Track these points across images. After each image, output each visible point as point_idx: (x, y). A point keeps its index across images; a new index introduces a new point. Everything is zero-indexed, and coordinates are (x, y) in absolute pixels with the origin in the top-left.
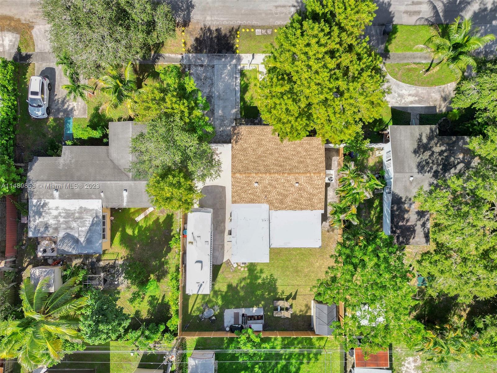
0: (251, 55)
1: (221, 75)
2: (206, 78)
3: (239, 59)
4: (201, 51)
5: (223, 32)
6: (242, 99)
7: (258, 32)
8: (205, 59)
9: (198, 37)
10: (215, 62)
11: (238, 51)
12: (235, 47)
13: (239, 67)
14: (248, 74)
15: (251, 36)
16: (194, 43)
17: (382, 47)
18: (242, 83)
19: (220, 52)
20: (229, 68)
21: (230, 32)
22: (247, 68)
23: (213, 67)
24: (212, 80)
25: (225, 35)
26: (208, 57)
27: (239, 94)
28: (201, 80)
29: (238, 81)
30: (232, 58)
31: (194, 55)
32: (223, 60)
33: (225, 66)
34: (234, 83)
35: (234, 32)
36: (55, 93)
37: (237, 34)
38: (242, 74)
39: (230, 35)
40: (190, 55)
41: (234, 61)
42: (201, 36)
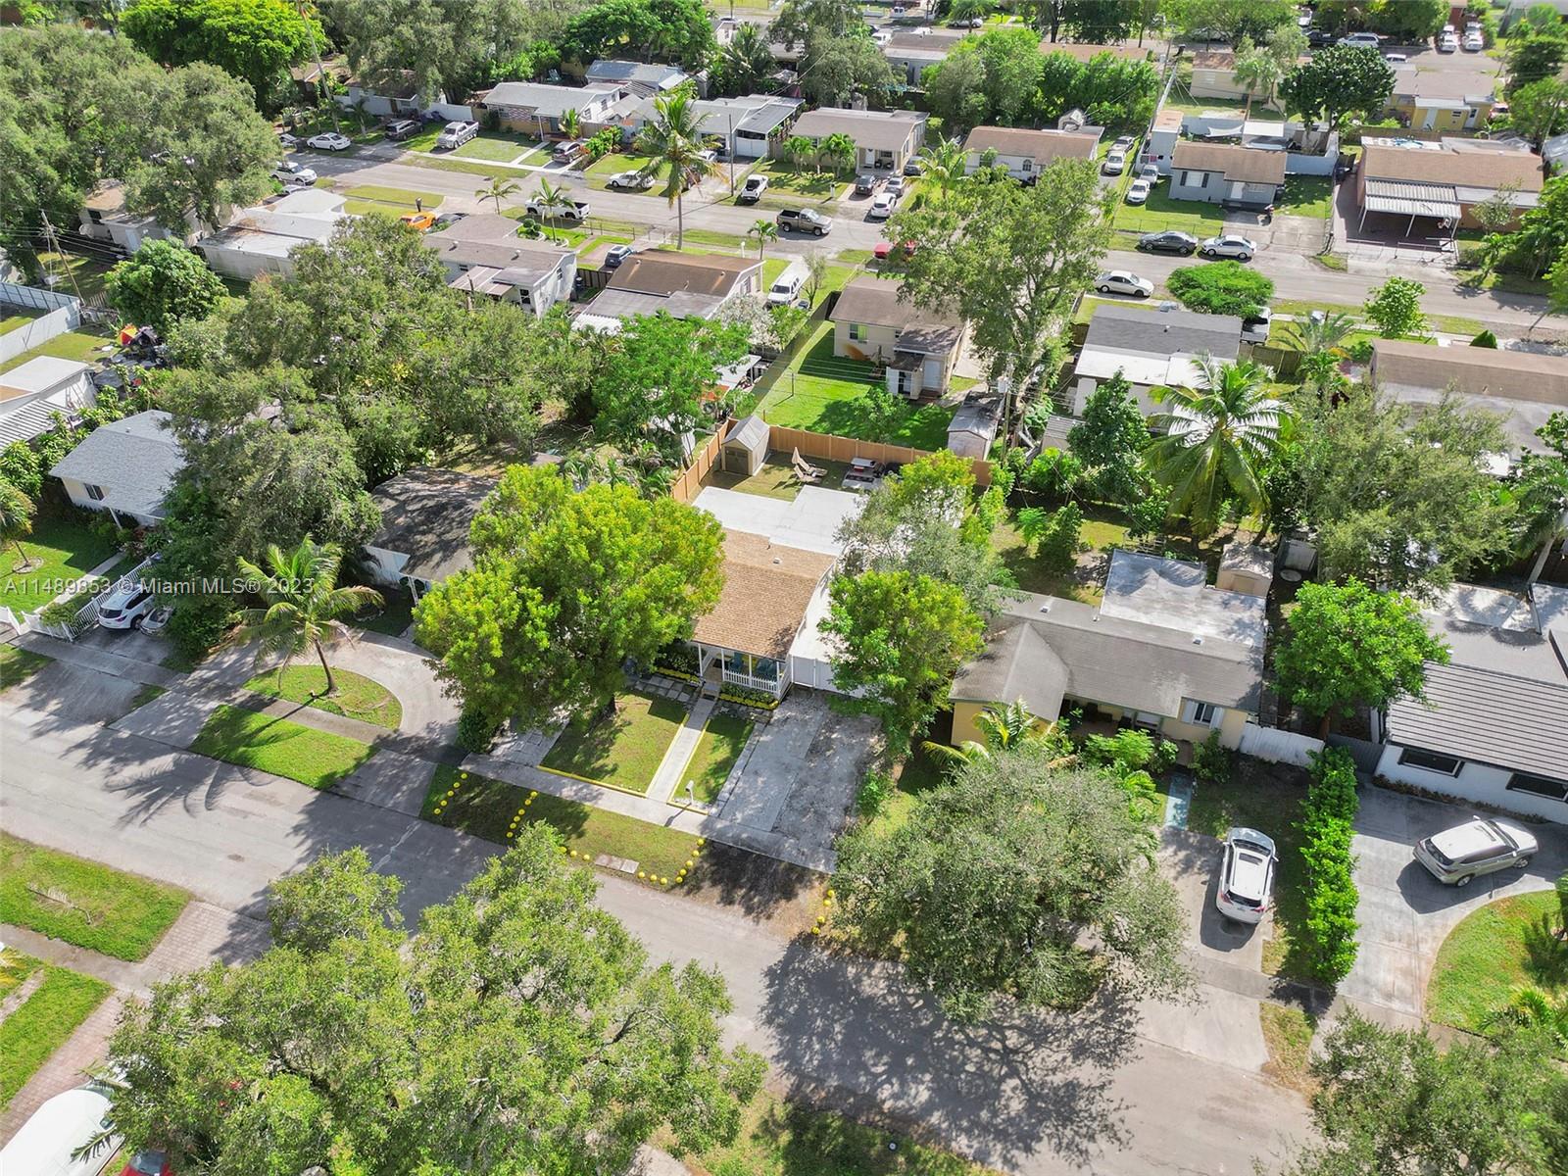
0: (675, 826)
1: (763, 809)
2: (804, 811)
3: (705, 826)
4: (791, 867)
5: (717, 891)
6: (736, 752)
7: (631, 867)
8: (789, 850)
9: (783, 902)
10: (764, 835)
11: (701, 841)
12: (705, 852)
13: (714, 810)
14: (701, 792)
15: (652, 864)
16: (800, 891)
17: (377, 760)
18: (721, 781)
19: (744, 855)
20: (739, 816)
21: (699, 888)
22: (698, 805)
23: (774, 829)
24: (789, 806)
25: (714, 884)
26: (779, 853)
27: (740, 762)
28: (815, 812)
29: (728, 786)
30: (721, 833)
31: (811, 866)
32: (744, 836)
33: (746, 823)
34: (740, 784)
35: (690, 884)
36: (1205, 887)
37: (684, 877)
38: (713, 796)
39: (703, 881)
40: (821, 868)
41: (719, 825)
42: (777, 901)
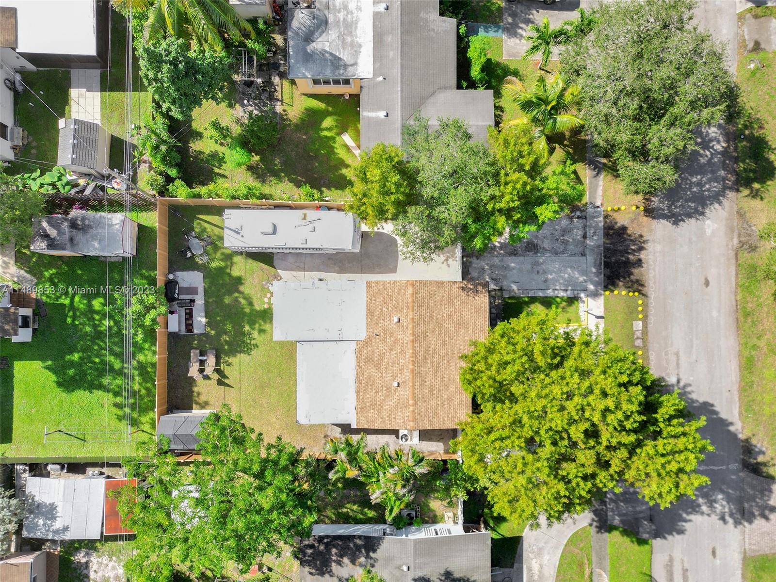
0: (602, 314)
1: (571, 267)
2: (565, 243)
3: (595, 295)
4: (607, 235)
5: (636, 271)
6: (533, 300)
7: (638, 325)
8: (595, 241)
9: (629, 232)
10: (590, 258)
11: (607, 293)
12: (612, 288)
13: (582, 295)
14: (571, 309)
15: (631, 313)
16: (619, 225)
17: (617, 521)
18: (558, 300)
19: (607, 265)
20: (581, 279)
21: (637, 281)
22: (582, 307)
23: (583, 254)
24: (563, 252)
25: (632, 274)
26: (599, 246)
27: (541, 294)
28: (563, 235)
29: (562, 294)
30: (596, 284)
31: (601, 224)
32: (594, 270)
33: (583, 273)
34: (557, 288)
35: (638, 286)
37: (634, 292)
38: (572, 300)
39: (632, 281)
40: (601, 219)
41: (592, 287)
42: (630, 235)
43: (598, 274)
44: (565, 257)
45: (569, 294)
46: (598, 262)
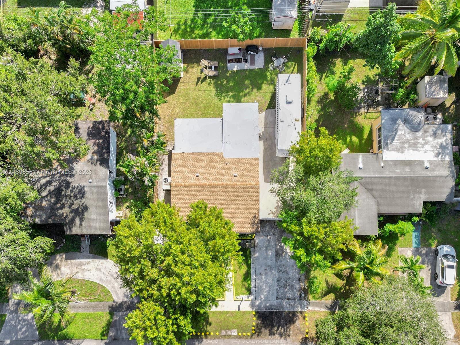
0: (241, 310)
1: (269, 290)
2: (285, 287)
3: (252, 305)
4: (290, 313)
5: (267, 331)
6: (249, 266)
7: (234, 333)
8: (286, 306)
10: (275, 303)
11: (254, 313)
12: (257, 316)
13: (252, 297)
14: (244, 290)
15: (241, 328)
16: (296, 320)
17: (115, 318)
18: (249, 282)
19: (271, 313)
20: (262, 297)
21: (261, 333)
22: (245, 297)
23: (277, 298)
24: (278, 285)
25: (265, 328)
26: (283, 308)
27: (253, 271)
28: (289, 285)
29: (253, 284)
30: (259, 306)
31: (296, 309)
32: (268, 305)
33: (266, 298)
34: (257, 281)
35: (258, 332)
36: (430, 272)
37: (254, 330)
38: (249, 291)
39: (261, 328)
40: (300, 310)
41: (257, 303)
42: (290, 328)
43: (266, 307)
44: (276, 287)
45: (253, 289)
46: (273, 307)
